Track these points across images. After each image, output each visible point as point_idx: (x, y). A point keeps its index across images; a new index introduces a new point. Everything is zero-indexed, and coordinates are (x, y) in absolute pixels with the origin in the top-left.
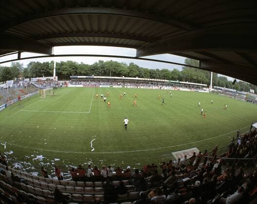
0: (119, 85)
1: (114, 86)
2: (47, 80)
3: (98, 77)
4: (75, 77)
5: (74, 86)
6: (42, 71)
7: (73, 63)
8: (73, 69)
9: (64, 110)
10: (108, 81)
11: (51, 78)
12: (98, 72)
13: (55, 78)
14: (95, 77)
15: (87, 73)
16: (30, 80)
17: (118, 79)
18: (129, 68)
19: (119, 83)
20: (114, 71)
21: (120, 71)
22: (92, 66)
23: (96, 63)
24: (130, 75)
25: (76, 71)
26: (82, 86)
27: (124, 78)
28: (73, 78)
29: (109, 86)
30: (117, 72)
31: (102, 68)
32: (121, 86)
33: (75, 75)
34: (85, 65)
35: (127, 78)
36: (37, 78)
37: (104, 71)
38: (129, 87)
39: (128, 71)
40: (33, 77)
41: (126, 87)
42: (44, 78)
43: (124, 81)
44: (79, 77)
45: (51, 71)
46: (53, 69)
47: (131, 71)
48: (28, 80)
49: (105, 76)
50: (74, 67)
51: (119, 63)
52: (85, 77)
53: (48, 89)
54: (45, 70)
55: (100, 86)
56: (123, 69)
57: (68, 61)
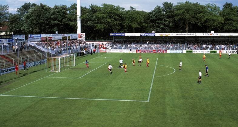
0: (204, 49)
1: (195, 52)
2: (64, 39)
3: (164, 34)
4: (119, 34)
5: (118, 51)
6: (53, 22)
7: (114, 9)
8: (115, 19)
9: (97, 97)
10: (183, 43)
11: (72, 36)
12: (162, 26)
13: (80, 37)
14: (157, 35)
15: (142, 27)
16: (27, 38)
17: (201, 37)
18: (223, 14)
19: (204, 46)
20: (193, 22)
21: (206, 21)
22: (150, 13)
23: (159, 8)
24: (225, 28)
25: (120, 25)
26: (134, 51)
27: (213, 34)
28: (117, 37)
29: (184, 52)
30: (199, 24)
31: (169, 17)
32: (208, 51)
33: (119, 31)
34: (138, 13)
35: (219, 35)
36: (43, 36)
37: (174, 22)
38: (224, 52)
39: (222, 19)
40: (32, 33)
41: (218, 52)
42: (57, 36)
43: (214, 41)
44: (126, 34)
45: (72, 23)
46: (76, 20)
47: (227, 19)
48: (22, 37)
49: (177, 32)
50: (116, 17)
51: (202, 7)
52: (138, 34)
53: (66, 55)
54: (61, 21)
55: (169, 51)
56: (211, 17)
57: (105, 5)
